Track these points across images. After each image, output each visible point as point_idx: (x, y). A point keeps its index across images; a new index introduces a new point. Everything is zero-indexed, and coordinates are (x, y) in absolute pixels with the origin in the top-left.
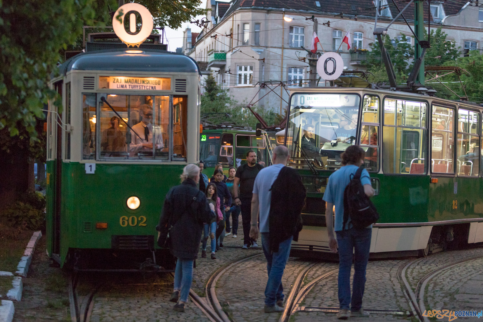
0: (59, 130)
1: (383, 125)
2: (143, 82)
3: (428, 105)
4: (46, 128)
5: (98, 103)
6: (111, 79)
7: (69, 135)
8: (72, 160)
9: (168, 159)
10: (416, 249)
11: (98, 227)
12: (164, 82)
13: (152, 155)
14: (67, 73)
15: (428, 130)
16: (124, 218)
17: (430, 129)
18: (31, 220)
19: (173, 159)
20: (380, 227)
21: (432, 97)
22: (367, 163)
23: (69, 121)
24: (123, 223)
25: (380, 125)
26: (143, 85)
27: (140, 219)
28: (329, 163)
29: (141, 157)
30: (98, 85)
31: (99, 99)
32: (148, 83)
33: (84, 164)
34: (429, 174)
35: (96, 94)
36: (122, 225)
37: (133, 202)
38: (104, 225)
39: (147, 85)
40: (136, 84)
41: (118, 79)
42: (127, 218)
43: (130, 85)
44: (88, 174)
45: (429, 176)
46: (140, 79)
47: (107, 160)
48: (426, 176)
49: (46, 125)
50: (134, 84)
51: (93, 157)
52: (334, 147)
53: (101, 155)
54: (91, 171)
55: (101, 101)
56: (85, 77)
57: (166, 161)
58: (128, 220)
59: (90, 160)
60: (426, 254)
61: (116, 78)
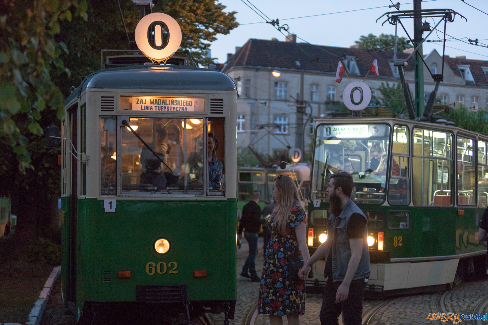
0: (74, 161)
1: (412, 156)
2: (172, 102)
3: (453, 136)
4: (60, 161)
5: (118, 127)
6: (134, 100)
7: (84, 167)
8: (88, 196)
9: (203, 194)
10: (445, 283)
11: (119, 276)
12: (196, 102)
13: (184, 189)
14: (82, 94)
15: (454, 161)
16: (152, 264)
17: (455, 160)
18: (51, 255)
19: (209, 193)
20: (411, 262)
21: (456, 127)
22: (397, 196)
23: (84, 150)
24: (150, 270)
25: (410, 156)
26: (172, 106)
27: (170, 265)
28: (359, 195)
29: (170, 191)
30: (119, 106)
31: (120, 123)
32: (178, 103)
33: (103, 201)
34: (456, 206)
35: (116, 116)
36: (149, 274)
37: (162, 245)
38: (127, 274)
39: (177, 106)
40: (163, 105)
41: (142, 100)
42: (154, 265)
43: (156, 107)
44: (107, 212)
45: (455, 208)
46: (168, 99)
47: (129, 195)
48: (453, 208)
49: (60, 157)
50: (161, 105)
51: (114, 192)
52: (363, 179)
53: (123, 189)
54: (111, 208)
55: (122, 125)
56: (102, 97)
57: (201, 196)
58: (156, 267)
59: (110, 196)
60: (451, 287)
61: (141, 97)
